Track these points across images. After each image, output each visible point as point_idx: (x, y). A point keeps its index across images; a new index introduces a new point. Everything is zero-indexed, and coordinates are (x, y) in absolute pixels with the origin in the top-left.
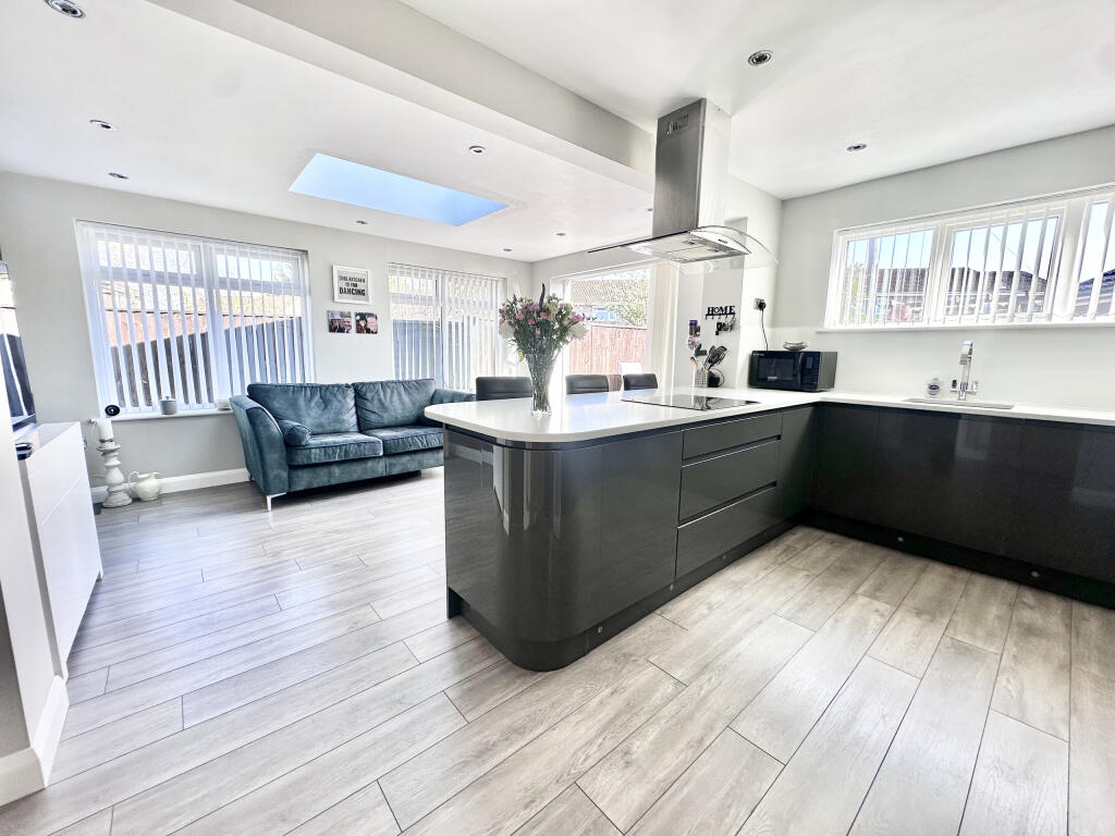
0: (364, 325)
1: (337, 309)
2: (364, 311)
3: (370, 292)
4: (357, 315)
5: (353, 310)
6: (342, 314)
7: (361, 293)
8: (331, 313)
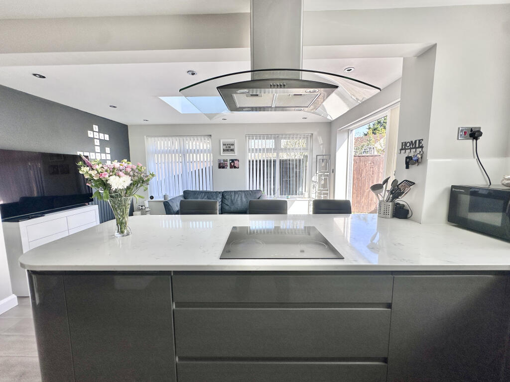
0: (233, 164)
1: (222, 158)
2: (233, 159)
3: (236, 150)
4: (230, 160)
5: (229, 159)
6: (224, 161)
7: (232, 150)
8: (220, 160)
